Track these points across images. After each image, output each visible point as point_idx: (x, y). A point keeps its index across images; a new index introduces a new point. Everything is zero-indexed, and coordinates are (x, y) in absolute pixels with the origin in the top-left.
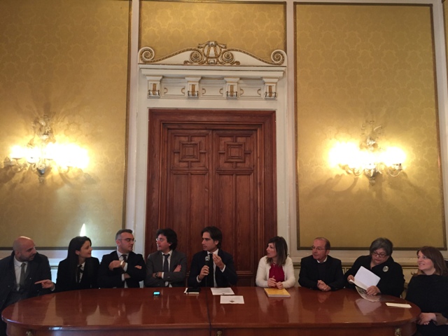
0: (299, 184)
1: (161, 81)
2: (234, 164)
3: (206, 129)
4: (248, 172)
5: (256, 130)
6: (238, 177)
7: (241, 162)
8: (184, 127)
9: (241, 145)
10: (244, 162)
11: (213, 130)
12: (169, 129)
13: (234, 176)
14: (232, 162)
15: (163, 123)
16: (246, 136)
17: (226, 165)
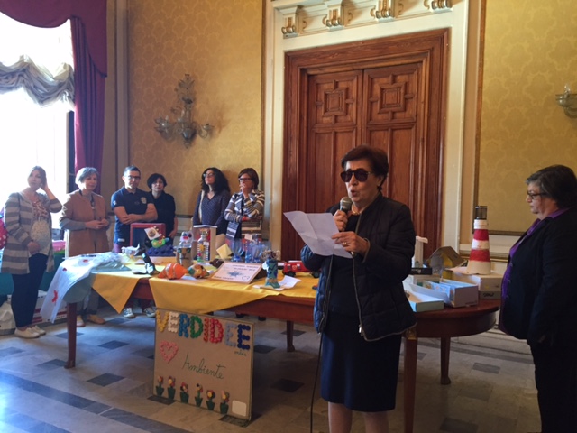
1: (297, 13)
2: (390, 114)
3: (354, 70)
4: (410, 125)
5: (421, 62)
6: (396, 132)
7: (399, 111)
8: (327, 70)
9: (400, 87)
10: (405, 110)
11: (364, 70)
12: (309, 76)
13: (389, 130)
14: (388, 112)
15: (301, 69)
16: (409, 74)
17: (380, 117)
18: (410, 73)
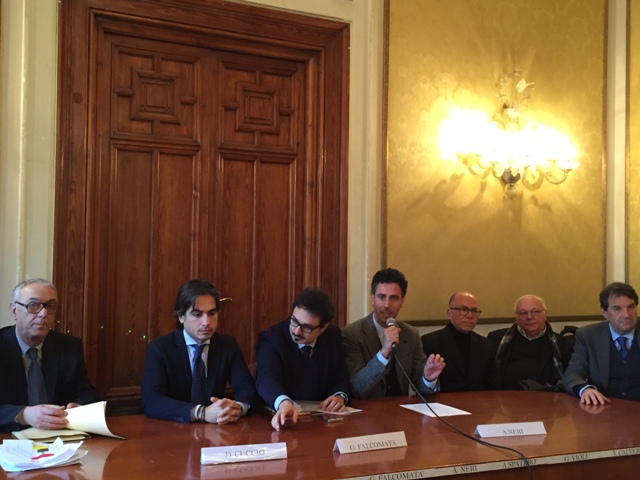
0: (389, 189)
2: (258, 138)
5: (305, 63)
6: (265, 167)
7: (270, 133)
8: (148, 32)
9: (271, 94)
10: (278, 134)
12: (106, 32)
13: (256, 163)
14: (252, 132)
15: (96, 15)
16: (283, 75)
17: (240, 137)
18: (286, 74)
